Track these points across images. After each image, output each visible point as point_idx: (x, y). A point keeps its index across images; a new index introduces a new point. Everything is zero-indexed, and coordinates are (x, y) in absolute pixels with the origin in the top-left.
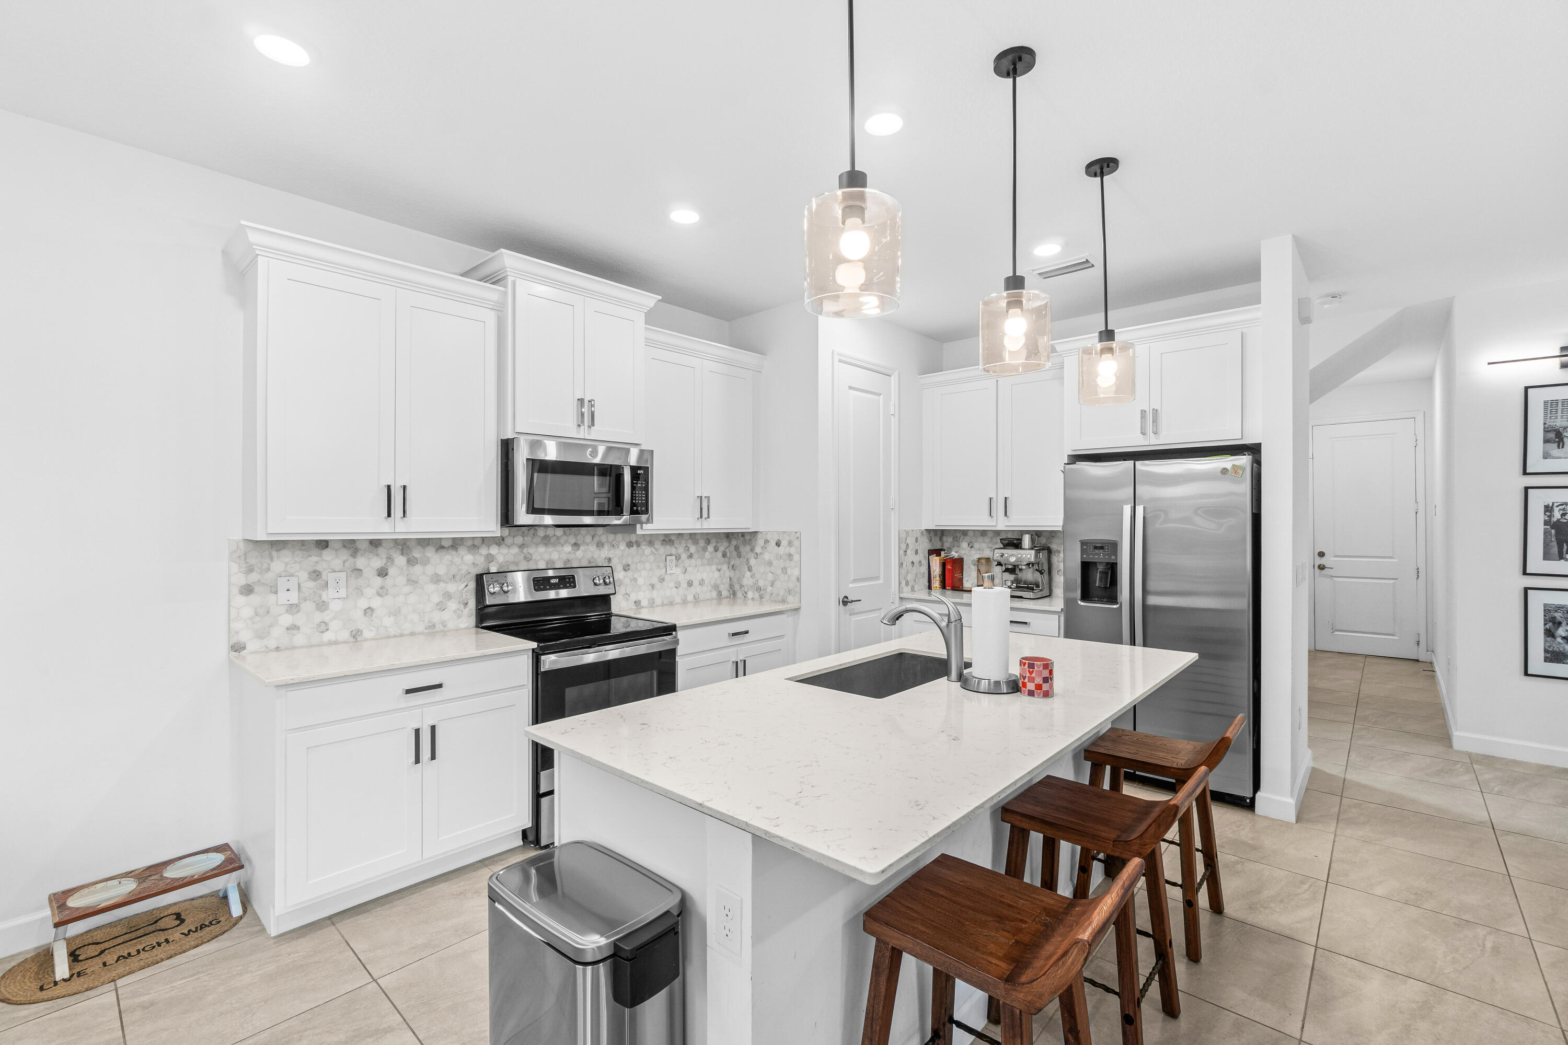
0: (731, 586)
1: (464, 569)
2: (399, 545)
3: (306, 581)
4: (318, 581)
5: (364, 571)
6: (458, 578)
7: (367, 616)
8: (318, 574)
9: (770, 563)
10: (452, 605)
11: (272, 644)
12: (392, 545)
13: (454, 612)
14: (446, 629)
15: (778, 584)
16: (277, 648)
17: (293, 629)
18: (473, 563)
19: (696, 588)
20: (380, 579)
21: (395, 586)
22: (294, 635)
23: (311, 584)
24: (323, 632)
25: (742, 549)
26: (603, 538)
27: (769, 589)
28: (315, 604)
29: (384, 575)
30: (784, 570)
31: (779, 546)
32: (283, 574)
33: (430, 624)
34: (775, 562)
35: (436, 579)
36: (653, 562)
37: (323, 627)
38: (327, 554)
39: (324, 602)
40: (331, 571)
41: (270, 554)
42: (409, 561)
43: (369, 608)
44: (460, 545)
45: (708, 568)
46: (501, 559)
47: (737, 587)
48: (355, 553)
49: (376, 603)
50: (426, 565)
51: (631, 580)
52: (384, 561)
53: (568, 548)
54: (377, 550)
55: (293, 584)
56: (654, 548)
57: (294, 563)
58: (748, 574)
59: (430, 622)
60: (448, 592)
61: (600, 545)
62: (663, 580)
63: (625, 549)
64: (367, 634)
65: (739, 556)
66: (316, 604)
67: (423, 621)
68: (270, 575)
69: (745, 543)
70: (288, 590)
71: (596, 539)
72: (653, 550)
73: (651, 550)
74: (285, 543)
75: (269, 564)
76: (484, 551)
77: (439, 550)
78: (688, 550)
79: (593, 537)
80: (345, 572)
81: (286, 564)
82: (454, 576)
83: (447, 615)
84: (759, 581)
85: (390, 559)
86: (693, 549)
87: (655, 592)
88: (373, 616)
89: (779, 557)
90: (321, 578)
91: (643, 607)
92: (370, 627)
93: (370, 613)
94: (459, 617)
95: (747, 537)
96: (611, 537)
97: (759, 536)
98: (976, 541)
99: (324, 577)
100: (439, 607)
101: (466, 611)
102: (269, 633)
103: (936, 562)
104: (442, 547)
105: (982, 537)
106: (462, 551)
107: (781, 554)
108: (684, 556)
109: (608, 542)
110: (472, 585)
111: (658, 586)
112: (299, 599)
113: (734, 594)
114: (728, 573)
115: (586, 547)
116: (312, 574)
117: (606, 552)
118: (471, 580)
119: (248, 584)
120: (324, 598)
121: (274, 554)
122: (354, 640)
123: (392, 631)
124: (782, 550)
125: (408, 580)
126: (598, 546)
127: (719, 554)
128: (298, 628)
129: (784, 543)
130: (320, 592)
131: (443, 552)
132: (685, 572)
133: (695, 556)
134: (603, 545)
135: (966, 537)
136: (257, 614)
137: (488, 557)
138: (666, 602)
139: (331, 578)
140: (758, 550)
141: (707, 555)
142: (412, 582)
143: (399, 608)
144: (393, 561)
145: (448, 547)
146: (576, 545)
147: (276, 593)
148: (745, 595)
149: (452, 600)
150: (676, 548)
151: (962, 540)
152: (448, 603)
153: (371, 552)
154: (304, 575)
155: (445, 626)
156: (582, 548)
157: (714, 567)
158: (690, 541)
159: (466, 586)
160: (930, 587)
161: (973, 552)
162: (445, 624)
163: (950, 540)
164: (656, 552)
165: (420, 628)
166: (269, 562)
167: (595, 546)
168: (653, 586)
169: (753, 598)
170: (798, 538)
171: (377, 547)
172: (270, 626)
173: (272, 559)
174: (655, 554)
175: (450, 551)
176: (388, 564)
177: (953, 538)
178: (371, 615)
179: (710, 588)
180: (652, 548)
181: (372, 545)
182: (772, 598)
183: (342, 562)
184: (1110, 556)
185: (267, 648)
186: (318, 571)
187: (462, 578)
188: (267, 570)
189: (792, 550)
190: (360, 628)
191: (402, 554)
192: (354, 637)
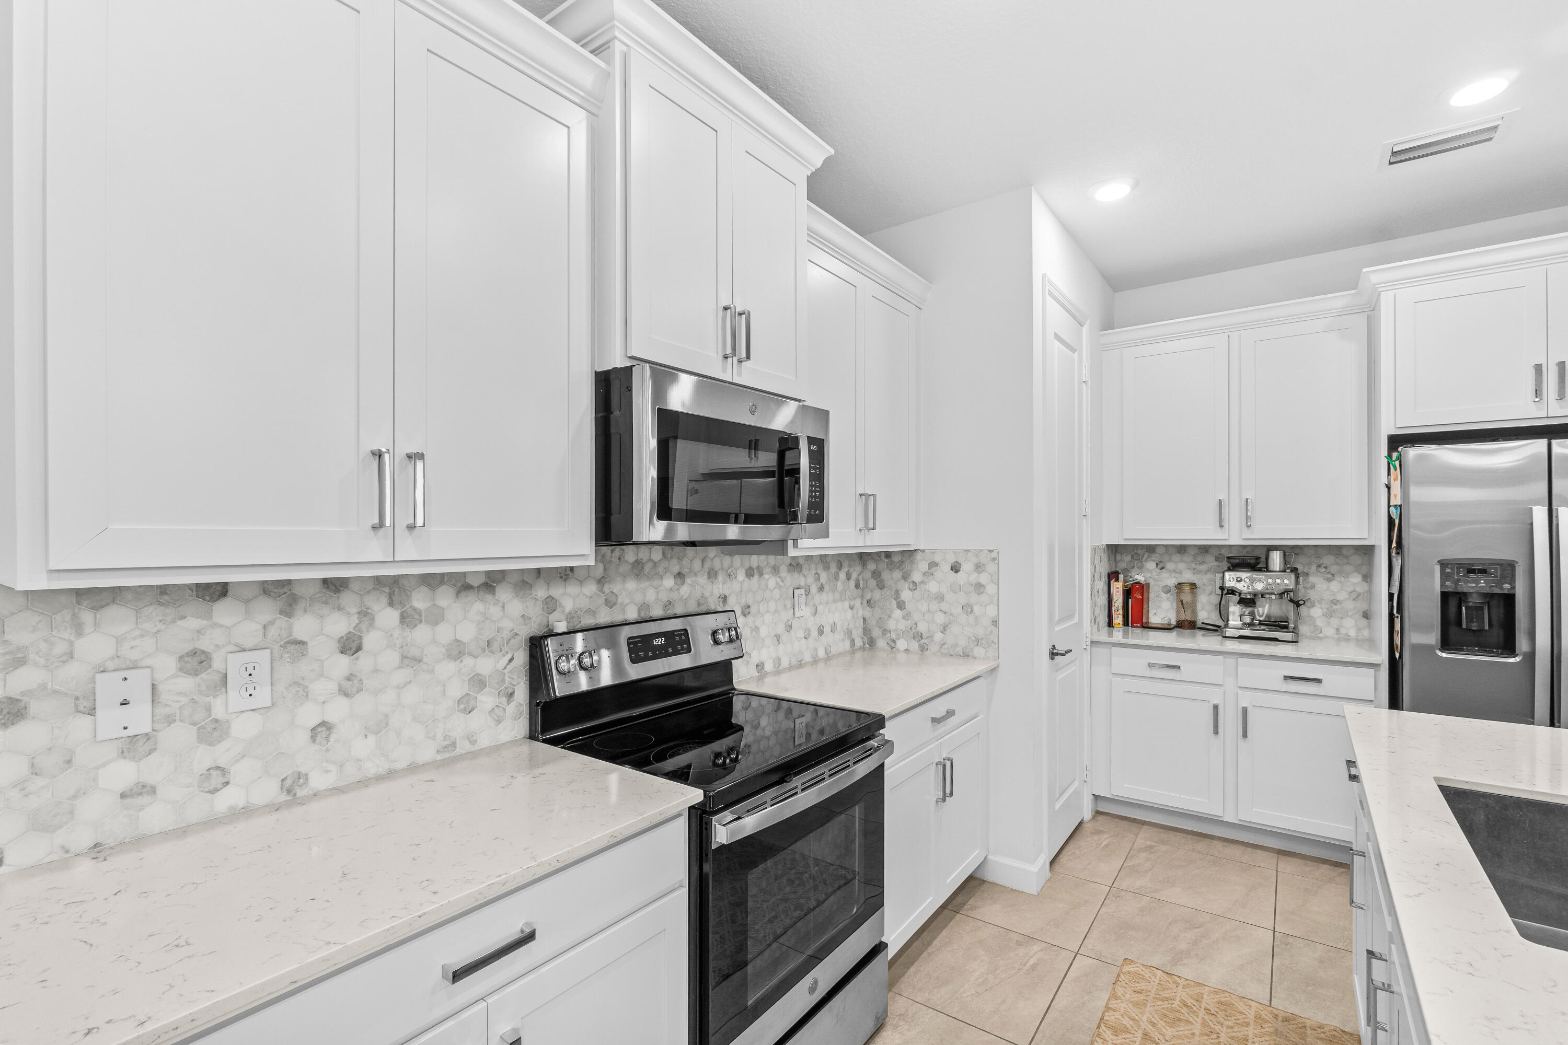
0: (866, 631)
1: (507, 625)
2: (385, 586)
3: (174, 676)
4: (203, 676)
5: (310, 645)
6: (496, 645)
7: (318, 739)
8: (203, 657)
9: (940, 598)
10: (487, 700)
11: (82, 838)
12: (370, 586)
13: (490, 712)
14: (476, 748)
15: (955, 629)
16: (95, 846)
17: (140, 794)
18: (523, 616)
19: (828, 638)
20: (345, 660)
21: (376, 671)
22: (142, 808)
23: (186, 683)
24: (214, 791)
25: (885, 575)
26: (717, 564)
27: (938, 636)
28: (195, 728)
29: (354, 649)
30: (968, 609)
31: (957, 571)
32: (110, 665)
33: (447, 743)
34: (949, 597)
35: (457, 651)
36: (779, 599)
37: (216, 779)
38: (224, 612)
39: (217, 721)
40: (237, 649)
41: (74, 616)
42: (403, 618)
43: (323, 724)
44: (499, 582)
45: (839, 605)
46: (568, 605)
47: (876, 633)
48: (290, 605)
49: (338, 710)
50: (436, 623)
51: (752, 630)
52: (355, 620)
53: (669, 582)
54: (338, 598)
55: (139, 682)
56: (779, 577)
57: (142, 636)
58: (898, 613)
59: (446, 737)
60: (479, 675)
61: (712, 575)
62: (791, 627)
63: (744, 580)
64: (318, 781)
65: (881, 586)
66: (198, 729)
67: (434, 738)
68: (74, 671)
69: (892, 567)
70: (125, 703)
71: (708, 565)
72: (779, 580)
73: (776, 581)
74: (114, 594)
75: (71, 643)
76: (541, 592)
77: (463, 594)
78: (819, 579)
79: (703, 561)
80: (268, 651)
81: (119, 640)
82: (489, 643)
83: (478, 721)
84: (919, 624)
85: (365, 614)
86: (824, 577)
87: (781, 647)
88: (332, 739)
89: (956, 589)
90: (210, 666)
91: (766, 673)
92: (324, 764)
93: (324, 734)
94: (499, 722)
95: (896, 559)
96: (727, 560)
97: (919, 556)
98: (1170, 560)
99: (217, 664)
100: (462, 706)
101: (511, 708)
102: (71, 812)
103: (1118, 588)
104: (467, 587)
105: (1179, 555)
106: (504, 593)
107: (962, 583)
108: (814, 589)
109: (722, 569)
110: (522, 658)
111: (784, 638)
112: (153, 721)
113: (872, 642)
114: (862, 611)
115: (694, 578)
116: (187, 659)
117: (721, 586)
118: (518, 649)
119: (10, 699)
120: (218, 711)
121: (87, 617)
122: (289, 798)
123: (373, 768)
124: (961, 577)
125: (404, 657)
126: (709, 577)
127: (852, 583)
128: (153, 791)
129: (967, 567)
130: (207, 699)
131: (470, 597)
132: (815, 614)
133: (826, 588)
134: (716, 574)
135: (1154, 555)
136: (35, 771)
137: (547, 603)
138: (794, 662)
139: (235, 665)
140: (916, 576)
141: (839, 585)
142: (410, 660)
143: (386, 716)
144: (373, 619)
145: (478, 587)
146: (680, 576)
147: (92, 712)
148: (893, 645)
149: (487, 690)
150: (805, 577)
151: (1147, 559)
152: (479, 697)
153: (326, 603)
154: (166, 664)
155: (473, 742)
156: (688, 581)
157: (847, 604)
158: (820, 566)
159: (511, 660)
160: (1110, 624)
161: (1164, 574)
162: (474, 738)
163: (1128, 558)
164: (781, 584)
165: (428, 754)
166: (72, 638)
167: (705, 577)
168: (778, 638)
169: (906, 650)
170: (994, 559)
171: (339, 591)
172: (75, 797)
173: (79, 629)
174: (781, 587)
175: (481, 593)
176: (364, 626)
177: (1132, 557)
178: (327, 739)
179: (842, 634)
180: (778, 579)
181: (328, 588)
182: (943, 650)
183: (260, 627)
184: (1499, 584)
185: (67, 852)
186: (203, 652)
187: (504, 646)
188: (65, 658)
189: (983, 578)
190: (303, 770)
191: (391, 604)
192: (289, 791)
